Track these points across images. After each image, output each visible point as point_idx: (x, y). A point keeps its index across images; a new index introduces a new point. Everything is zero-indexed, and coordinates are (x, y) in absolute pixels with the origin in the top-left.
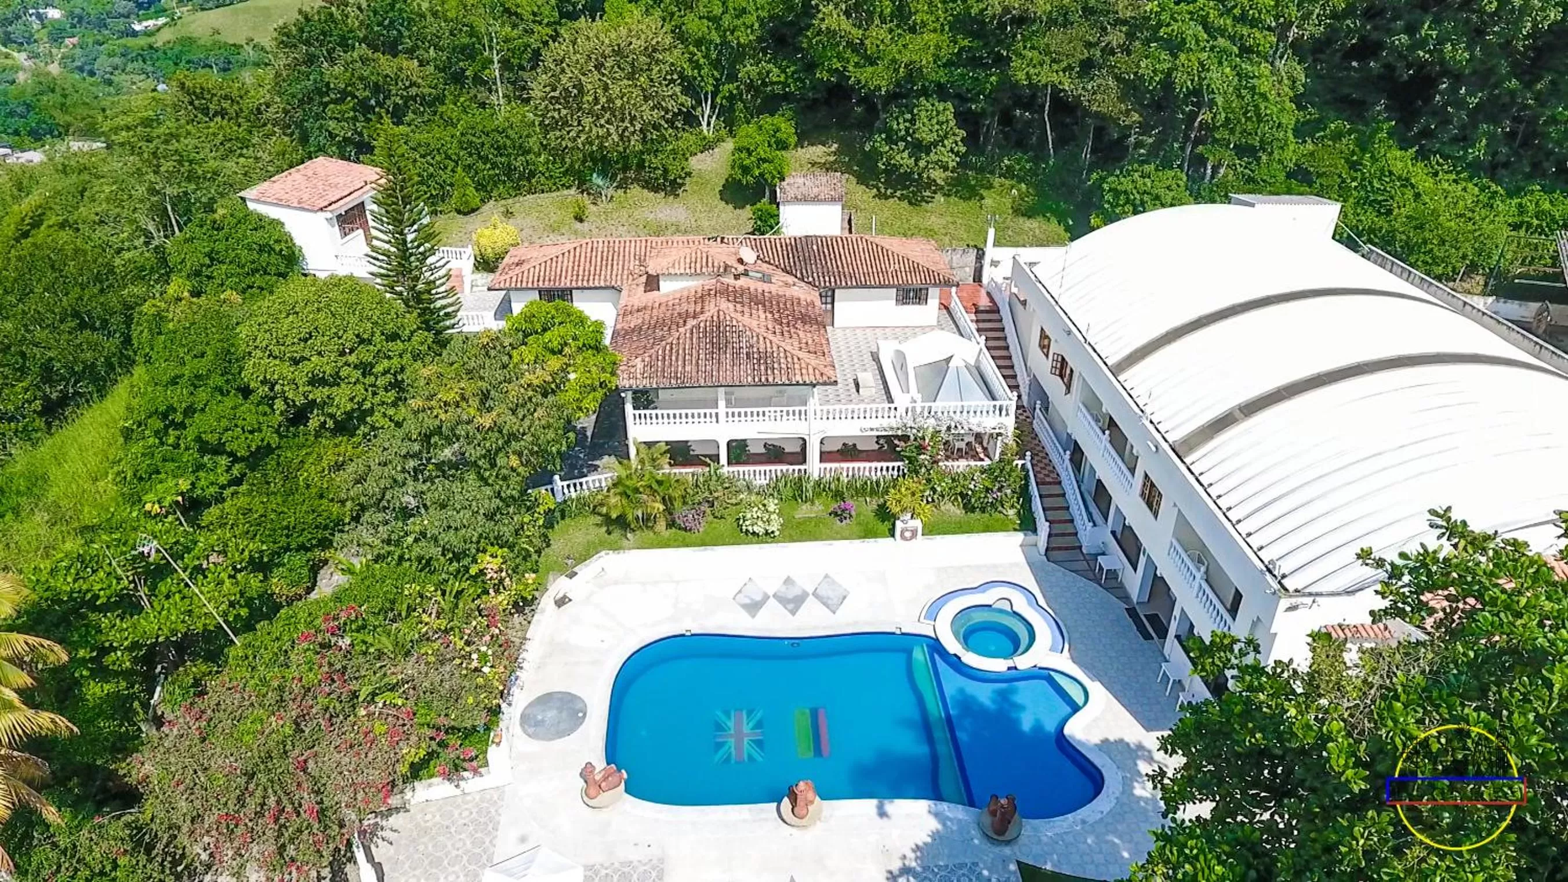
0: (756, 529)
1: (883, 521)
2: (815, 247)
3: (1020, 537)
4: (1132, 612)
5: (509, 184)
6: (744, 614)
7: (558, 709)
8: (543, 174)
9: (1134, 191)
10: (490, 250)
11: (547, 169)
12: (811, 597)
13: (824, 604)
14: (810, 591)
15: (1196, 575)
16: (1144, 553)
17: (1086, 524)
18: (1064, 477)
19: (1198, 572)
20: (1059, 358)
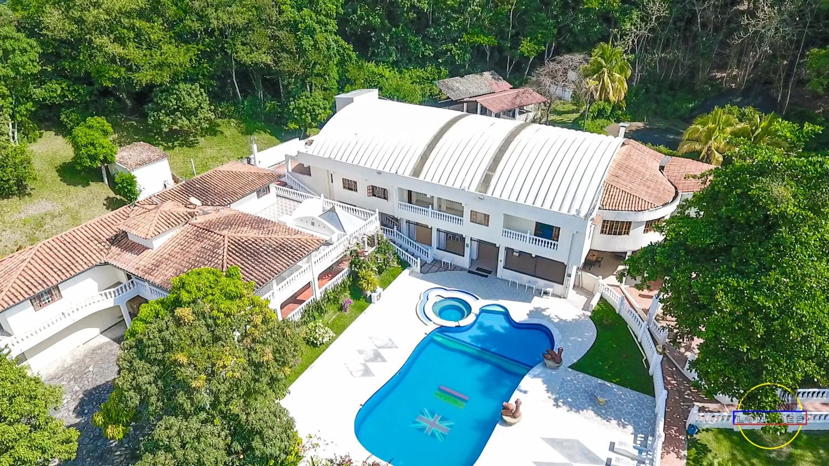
1: (359, 300)
3: (407, 271)
4: (469, 272)
6: (369, 378)
12: (380, 349)
13: (388, 348)
14: (376, 348)
15: (525, 235)
16: (467, 246)
17: (426, 251)
18: (396, 239)
19: (526, 233)
20: (371, 188)
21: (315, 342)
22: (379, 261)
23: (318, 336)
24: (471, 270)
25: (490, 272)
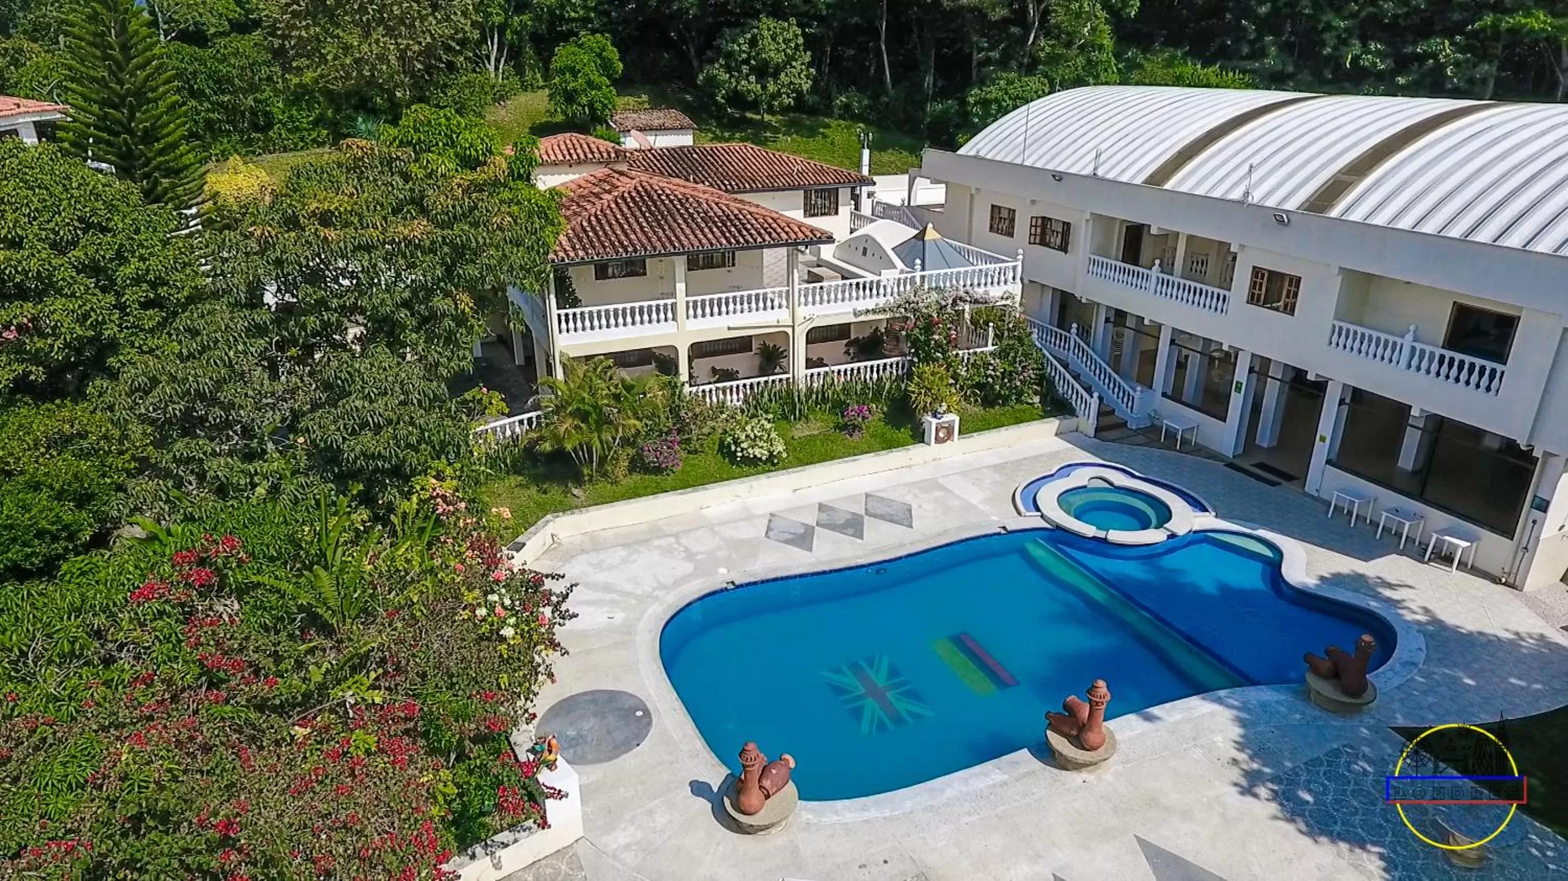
0: (757, 452)
1: (899, 427)
2: (695, 156)
3: (1052, 424)
4: (1231, 465)
5: (236, 137)
6: (795, 551)
7: (595, 715)
8: (284, 125)
9: (1006, 98)
10: (232, 200)
11: (291, 117)
12: (866, 517)
13: (891, 521)
14: (863, 513)
15: (1399, 341)
16: (1238, 389)
17: (1131, 393)
18: (1071, 357)
19: (1403, 337)
20: (1040, 221)
21: (733, 448)
22: (989, 372)
23: (743, 437)
24: (1238, 462)
25: (1289, 478)
